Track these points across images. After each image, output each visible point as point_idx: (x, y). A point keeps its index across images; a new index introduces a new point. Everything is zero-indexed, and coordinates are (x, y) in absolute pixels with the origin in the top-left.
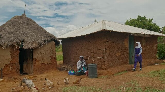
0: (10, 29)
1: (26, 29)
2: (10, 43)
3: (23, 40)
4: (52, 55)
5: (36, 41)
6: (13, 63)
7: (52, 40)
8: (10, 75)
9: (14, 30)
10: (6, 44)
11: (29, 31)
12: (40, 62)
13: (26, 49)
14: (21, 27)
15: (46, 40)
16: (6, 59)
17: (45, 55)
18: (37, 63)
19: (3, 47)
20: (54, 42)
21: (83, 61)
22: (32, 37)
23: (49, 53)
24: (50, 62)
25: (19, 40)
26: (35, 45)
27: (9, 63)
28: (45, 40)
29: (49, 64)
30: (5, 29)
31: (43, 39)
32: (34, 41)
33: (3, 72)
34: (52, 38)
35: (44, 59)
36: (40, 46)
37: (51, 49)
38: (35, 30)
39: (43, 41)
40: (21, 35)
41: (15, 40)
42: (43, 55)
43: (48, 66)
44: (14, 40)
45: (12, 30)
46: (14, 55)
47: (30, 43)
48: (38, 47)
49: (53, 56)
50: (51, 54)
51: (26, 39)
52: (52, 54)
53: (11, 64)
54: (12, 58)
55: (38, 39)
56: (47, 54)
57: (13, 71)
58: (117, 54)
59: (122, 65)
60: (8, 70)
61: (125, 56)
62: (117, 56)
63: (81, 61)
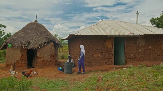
0: (22, 34)
1: (33, 34)
2: (20, 45)
3: (29, 42)
5: (38, 43)
6: (22, 59)
7: (51, 41)
8: (20, 67)
9: (24, 35)
10: (16, 46)
11: (35, 35)
12: (42, 59)
13: (29, 49)
14: (30, 32)
15: (46, 42)
16: (18, 56)
18: (39, 60)
19: (15, 48)
21: (71, 60)
22: (36, 40)
24: (50, 60)
25: (26, 42)
26: (36, 46)
27: (19, 59)
29: (49, 61)
30: (18, 35)
31: (44, 41)
32: (37, 43)
33: (16, 65)
35: (45, 56)
36: (41, 47)
37: (50, 48)
38: (40, 34)
39: (43, 43)
40: (28, 38)
41: (24, 43)
42: (44, 54)
44: (22, 43)
45: (23, 35)
46: (23, 54)
47: (33, 44)
48: (38, 48)
49: (52, 55)
50: (50, 53)
51: (31, 41)
53: (21, 60)
54: (21, 55)
55: (40, 41)
56: (47, 53)
57: (23, 64)
58: (96, 55)
59: (103, 65)
60: (19, 64)
61: (107, 57)
62: (96, 56)
63: (70, 59)
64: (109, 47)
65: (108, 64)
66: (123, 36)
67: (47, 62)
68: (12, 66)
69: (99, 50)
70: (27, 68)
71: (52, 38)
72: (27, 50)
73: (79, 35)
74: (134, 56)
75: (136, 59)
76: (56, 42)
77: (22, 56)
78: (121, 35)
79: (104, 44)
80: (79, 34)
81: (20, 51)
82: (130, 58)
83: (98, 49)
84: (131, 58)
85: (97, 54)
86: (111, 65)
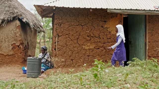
4: (14, 42)
15: (6, 19)
17: (3, 41)
20: (18, 23)
23: (10, 38)
24: (11, 53)
28: (4, 18)
29: (10, 55)
34: (15, 15)
35: (2, 46)
37: (13, 32)
43: (8, 59)
49: (16, 44)
50: (12, 41)
52: (15, 40)
56: (7, 40)
58: (86, 46)
62: (87, 48)
63: (43, 53)
64: (112, 33)
66: (137, 12)
67: (7, 57)
69: (92, 37)
71: (17, 12)
73: (52, 7)
76: (24, 20)
78: (134, 10)
79: (103, 27)
80: (51, 5)
83: (92, 35)
84: (158, 57)
85: (89, 44)
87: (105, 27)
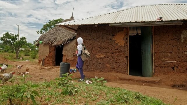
4: (74, 52)
8: (48, 64)
12: (66, 58)
15: (70, 38)
16: (47, 53)
18: (64, 58)
24: (73, 59)
32: (61, 40)
33: (45, 61)
37: (73, 46)
42: (68, 52)
46: (51, 50)
51: (58, 38)
53: (49, 57)
56: (70, 51)
57: (50, 61)
59: (108, 72)
60: (48, 60)
61: (115, 59)
62: (98, 57)
64: (119, 45)
65: (118, 72)
67: (71, 61)
68: (41, 63)
70: (54, 66)
72: (54, 47)
74: (171, 64)
75: (176, 68)
77: (50, 53)
79: (111, 40)
81: (49, 48)
82: (163, 66)
83: (102, 46)
84: (165, 67)
85: (100, 54)
86: (123, 73)
87: (113, 39)
